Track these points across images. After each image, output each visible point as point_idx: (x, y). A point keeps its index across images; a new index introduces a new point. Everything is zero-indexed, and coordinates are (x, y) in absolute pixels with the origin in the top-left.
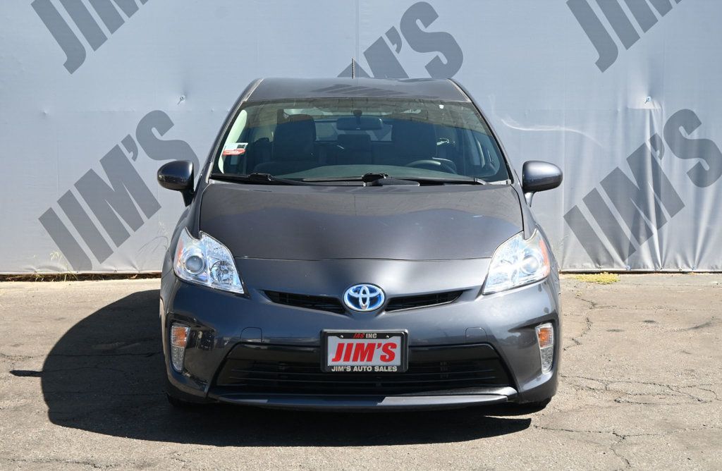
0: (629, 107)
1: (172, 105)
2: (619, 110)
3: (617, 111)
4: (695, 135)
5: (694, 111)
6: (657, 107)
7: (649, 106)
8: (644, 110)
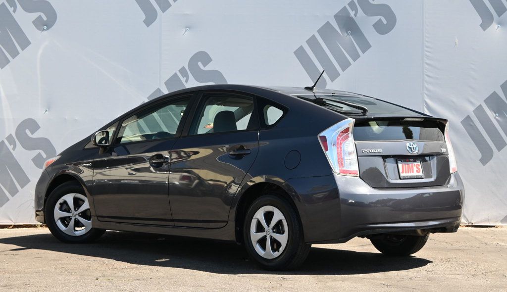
1: (39, 115)
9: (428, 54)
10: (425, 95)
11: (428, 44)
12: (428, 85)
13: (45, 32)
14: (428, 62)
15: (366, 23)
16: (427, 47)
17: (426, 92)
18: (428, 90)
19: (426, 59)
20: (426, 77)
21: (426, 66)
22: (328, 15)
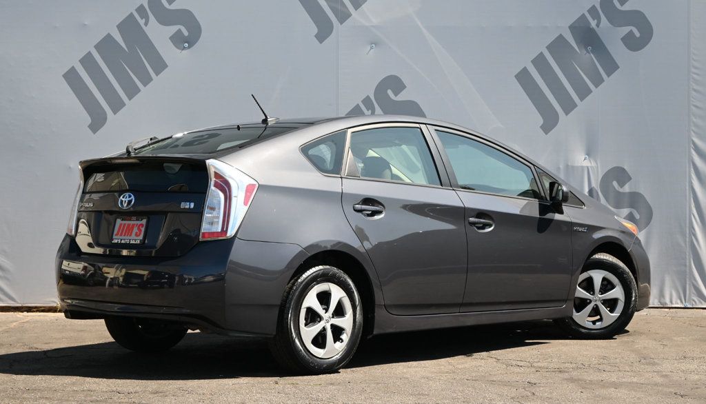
0: (569, 164)
2: (561, 166)
3: (559, 168)
4: (627, 189)
5: (625, 168)
6: (593, 164)
7: (586, 163)
8: (582, 167)
9: (695, 76)
10: (693, 133)
11: (696, 64)
12: (695, 118)
13: (184, 52)
14: (696, 87)
15: (612, 36)
16: (696, 68)
17: (693, 128)
18: (696, 126)
19: (694, 85)
20: (694, 108)
21: (694, 93)
22: (562, 25)
